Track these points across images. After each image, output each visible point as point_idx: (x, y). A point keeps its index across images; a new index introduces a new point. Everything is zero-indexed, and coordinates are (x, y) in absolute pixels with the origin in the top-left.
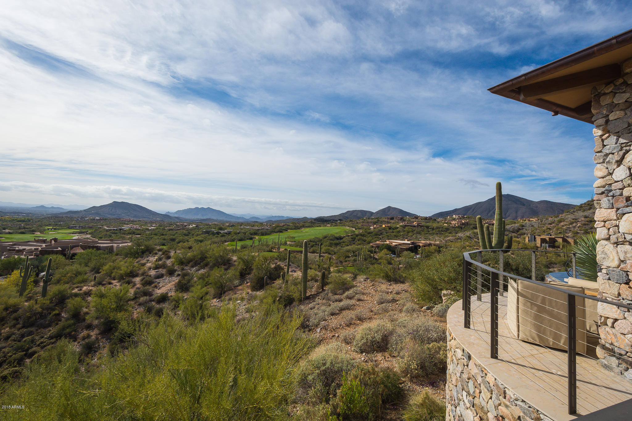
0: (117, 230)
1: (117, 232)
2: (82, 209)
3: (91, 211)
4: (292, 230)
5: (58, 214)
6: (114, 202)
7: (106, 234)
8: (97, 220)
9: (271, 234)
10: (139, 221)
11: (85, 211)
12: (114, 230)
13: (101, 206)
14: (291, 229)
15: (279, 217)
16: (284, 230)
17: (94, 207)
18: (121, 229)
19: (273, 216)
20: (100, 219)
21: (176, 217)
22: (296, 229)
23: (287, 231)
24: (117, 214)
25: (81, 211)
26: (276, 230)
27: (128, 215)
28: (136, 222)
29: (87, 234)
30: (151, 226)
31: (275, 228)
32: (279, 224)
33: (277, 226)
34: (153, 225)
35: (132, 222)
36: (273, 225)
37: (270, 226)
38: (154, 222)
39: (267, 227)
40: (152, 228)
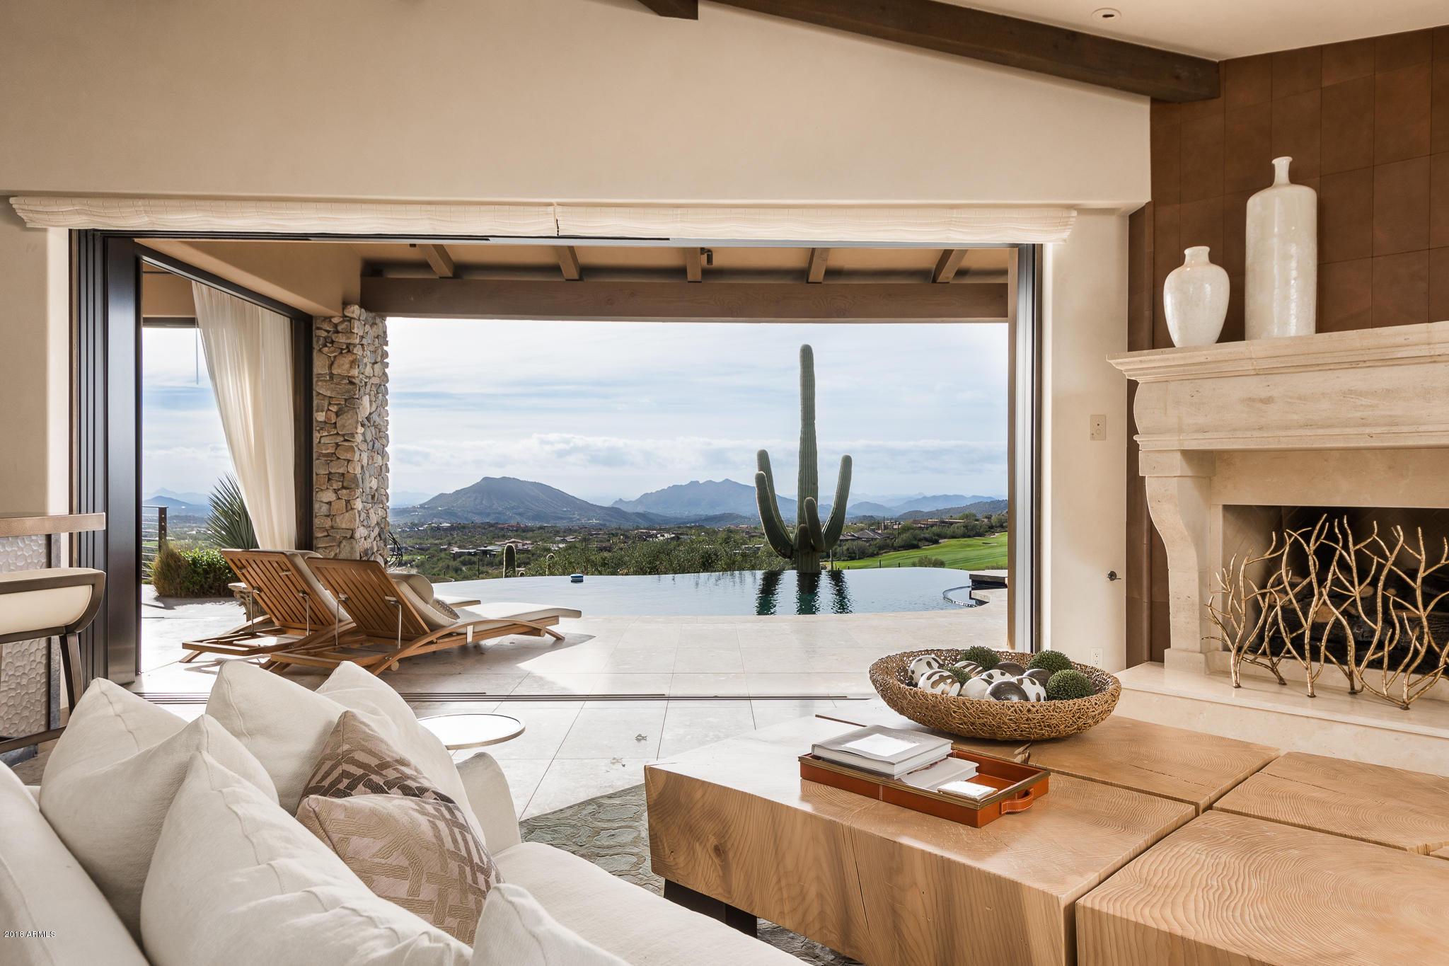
0: (475, 554)
1: (475, 559)
3: (436, 507)
4: (953, 541)
6: (487, 478)
7: (448, 566)
8: (444, 529)
9: (878, 554)
10: (541, 528)
11: (422, 506)
12: (470, 554)
13: (459, 492)
14: (953, 537)
15: (946, 497)
16: (926, 539)
17: (441, 496)
18: (485, 552)
19: (925, 498)
20: (452, 528)
21: (638, 514)
22: (969, 537)
23: (936, 542)
24: (495, 513)
25: (414, 509)
26: (898, 542)
27: (518, 514)
28: (533, 531)
29: (412, 566)
30: (564, 541)
31: (899, 533)
32: (915, 522)
33: (905, 529)
34: (569, 539)
35: (524, 532)
36: (895, 527)
37: (886, 527)
38: (575, 531)
39: (873, 530)
40: (561, 546)
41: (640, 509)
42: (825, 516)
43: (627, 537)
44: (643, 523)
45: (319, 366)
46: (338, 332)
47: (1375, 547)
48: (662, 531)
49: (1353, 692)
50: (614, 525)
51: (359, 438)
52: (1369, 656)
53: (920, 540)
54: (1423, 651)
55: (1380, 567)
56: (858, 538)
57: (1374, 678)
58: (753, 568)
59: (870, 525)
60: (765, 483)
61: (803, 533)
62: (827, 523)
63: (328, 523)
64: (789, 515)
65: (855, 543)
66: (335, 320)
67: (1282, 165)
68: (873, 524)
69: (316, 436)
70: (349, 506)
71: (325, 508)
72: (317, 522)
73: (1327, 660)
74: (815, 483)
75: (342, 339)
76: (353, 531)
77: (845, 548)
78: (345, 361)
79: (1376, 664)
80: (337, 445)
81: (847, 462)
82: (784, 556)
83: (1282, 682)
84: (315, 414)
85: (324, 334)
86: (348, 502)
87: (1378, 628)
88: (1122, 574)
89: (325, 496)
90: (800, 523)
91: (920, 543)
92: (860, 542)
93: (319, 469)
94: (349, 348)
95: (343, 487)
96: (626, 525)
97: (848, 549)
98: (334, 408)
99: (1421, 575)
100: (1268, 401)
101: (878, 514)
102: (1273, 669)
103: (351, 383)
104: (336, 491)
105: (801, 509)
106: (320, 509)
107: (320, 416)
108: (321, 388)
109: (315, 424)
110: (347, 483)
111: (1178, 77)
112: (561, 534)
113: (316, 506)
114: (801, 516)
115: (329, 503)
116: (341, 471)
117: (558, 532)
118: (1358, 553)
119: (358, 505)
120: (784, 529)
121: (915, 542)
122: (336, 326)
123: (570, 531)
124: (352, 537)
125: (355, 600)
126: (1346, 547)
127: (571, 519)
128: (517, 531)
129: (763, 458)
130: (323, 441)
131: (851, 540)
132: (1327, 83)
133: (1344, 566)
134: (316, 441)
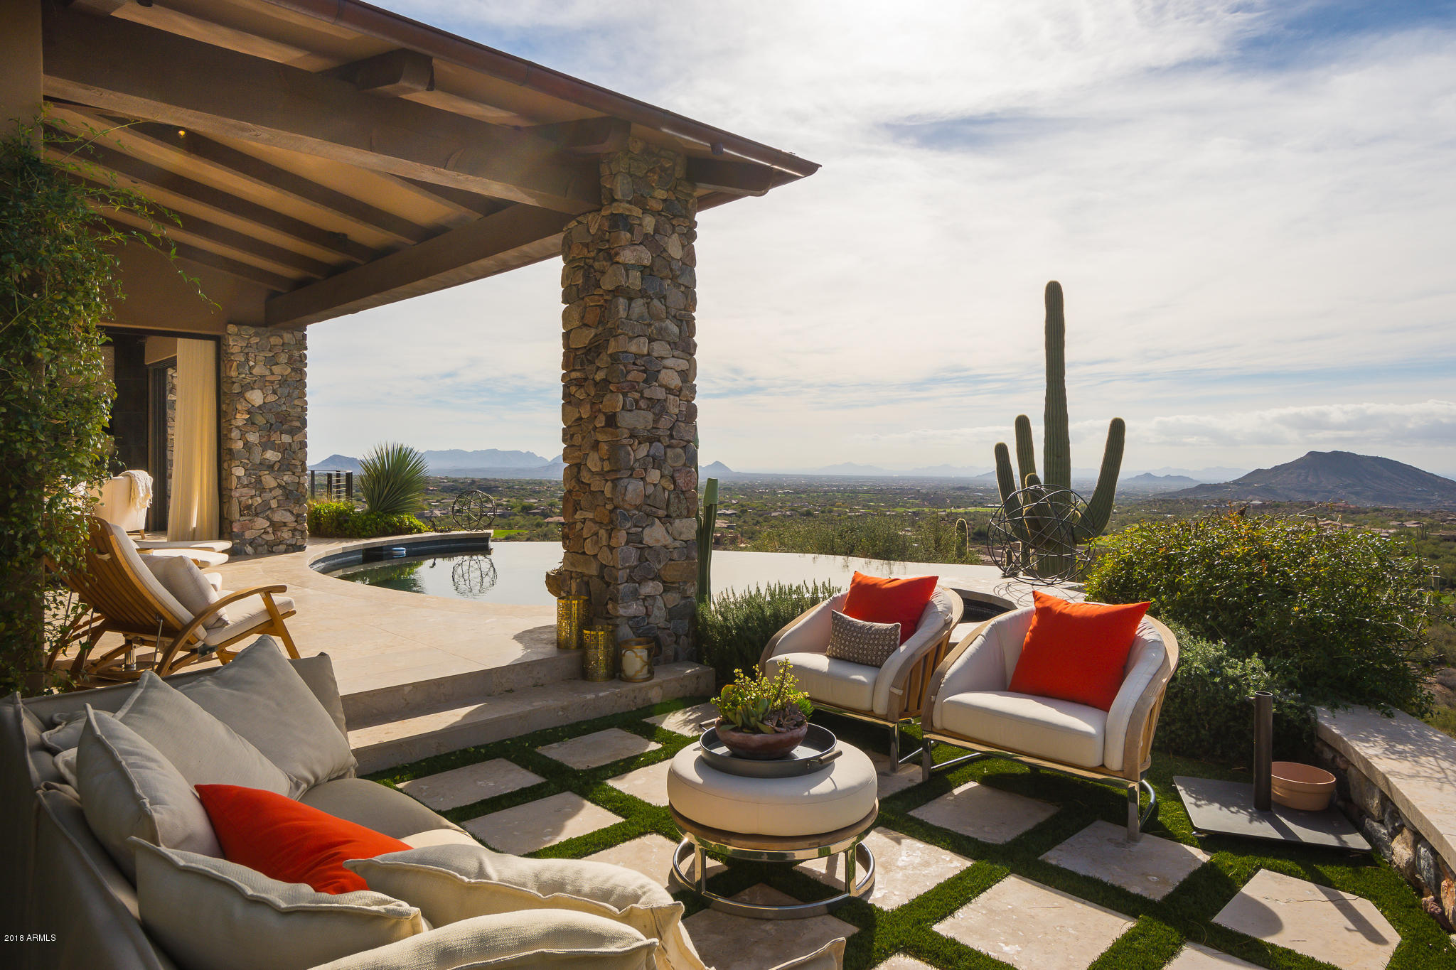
2: (1231, 478)
3: (1251, 484)
5: (1178, 492)
6: (1311, 454)
8: (1256, 507)
11: (1235, 482)
13: (1276, 468)
17: (1258, 472)
20: (1263, 506)
25: (1227, 485)
27: (1357, 494)
28: (1366, 513)
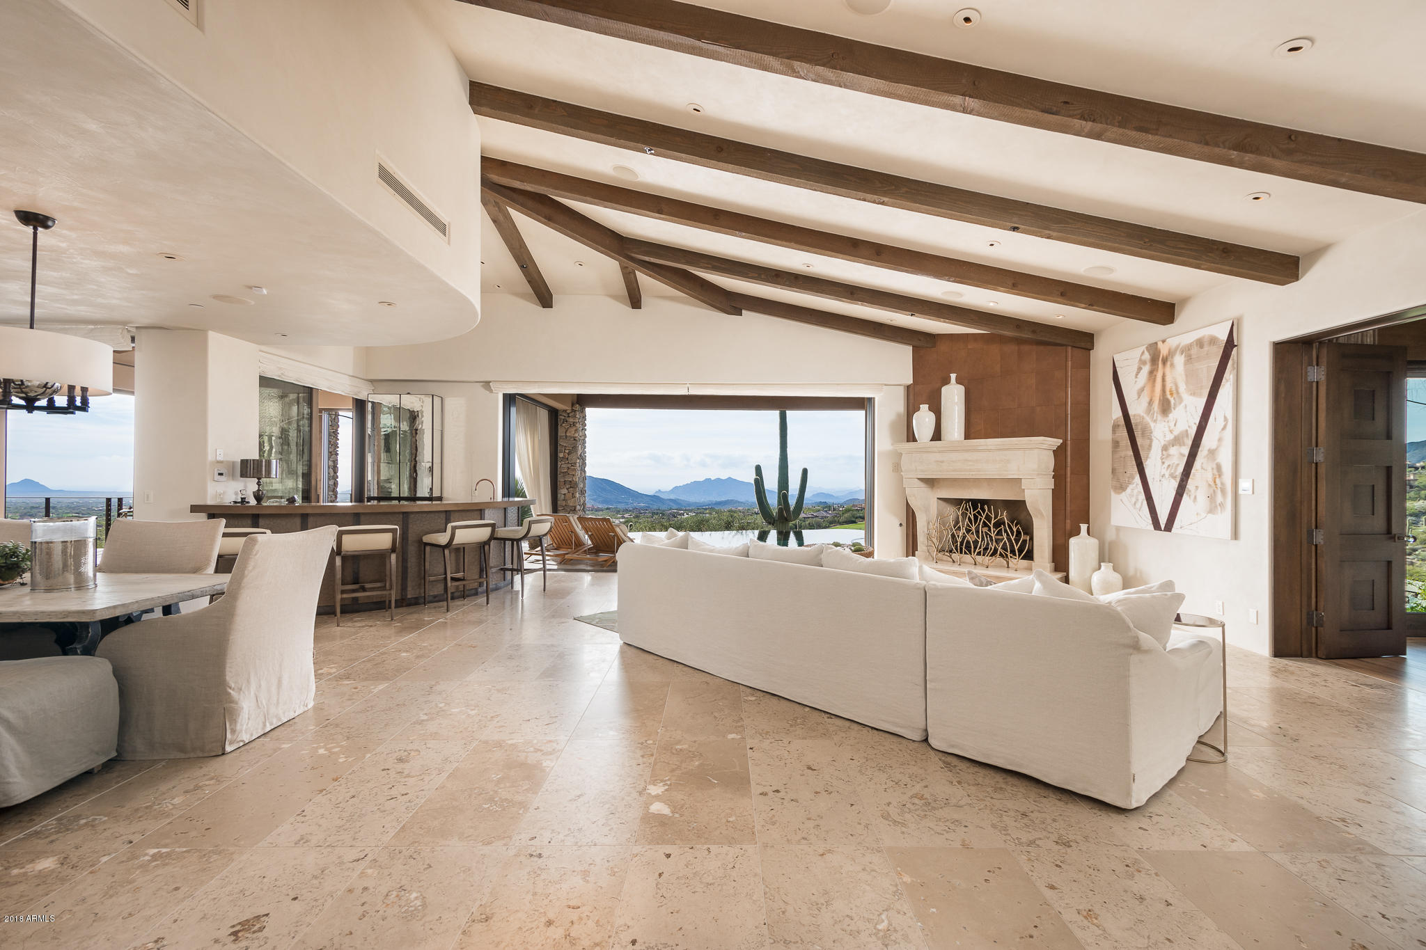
21: (671, 500)
30: (623, 517)
31: (843, 513)
32: (854, 506)
33: (848, 511)
34: (626, 516)
35: (596, 511)
36: (841, 509)
37: (834, 510)
38: (630, 511)
39: (826, 511)
40: (621, 520)
41: (672, 497)
42: (792, 502)
43: (663, 515)
44: (675, 506)
45: (561, 432)
46: (569, 417)
47: (979, 512)
48: (688, 511)
49: (975, 564)
50: (655, 507)
51: (578, 464)
52: (977, 550)
53: (857, 518)
54: (993, 548)
55: (981, 519)
56: (816, 516)
57: (979, 559)
58: (753, 529)
59: (824, 508)
60: (759, 483)
61: (780, 511)
62: (794, 506)
63: (564, 503)
64: (773, 501)
65: (814, 519)
66: (568, 412)
67: (953, 376)
68: (826, 507)
69: (559, 463)
70: (573, 496)
71: (563, 496)
72: (559, 502)
73: (965, 553)
74: (787, 483)
75: (571, 420)
76: (575, 507)
77: (807, 523)
78: (573, 430)
79: (979, 554)
80: (568, 468)
81: (805, 472)
82: (770, 523)
83: (954, 562)
84: (559, 454)
85: (563, 418)
86: (573, 494)
87: (980, 540)
88: (904, 524)
89: (563, 491)
90: (779, 505)
91: (857, 520)
92: (817, 519)
93: (561, 479)
94: (574, 424)
95: (571, 487)
96: (663, 507)
97: (809, 524)
98: (567, 451)
99: (993, 522)
100: (942, 462)
101: (829, 501)
102: (950, 557)
103: (575, 440)
104: (567, 489)
105: (779, 497)
106: (561, 497)
107: (561, 455)
108: (561, 442)
109: (559, 458)
110: (573, 485)
111: (920, 340)
112: (621, 513)
113: (559, 495)
114: (779, 503)
115: (565, 494)
116: (570, 480)
117: (619, 511)
118: (974, 515)
119: (577, 495)
120: (770, 508)
121: (854, 519)
122: (568, 414)
123: (627, 511)
124: (575, 510)
125: (595, 534)
126: (970, 513)
127: (627, 504)
128: (592, 510)
129: (758, 469)
130: (562, 466)
131: (812, 517)
132: (969, 347)
133: (970, 519)
134: (559, 466)
